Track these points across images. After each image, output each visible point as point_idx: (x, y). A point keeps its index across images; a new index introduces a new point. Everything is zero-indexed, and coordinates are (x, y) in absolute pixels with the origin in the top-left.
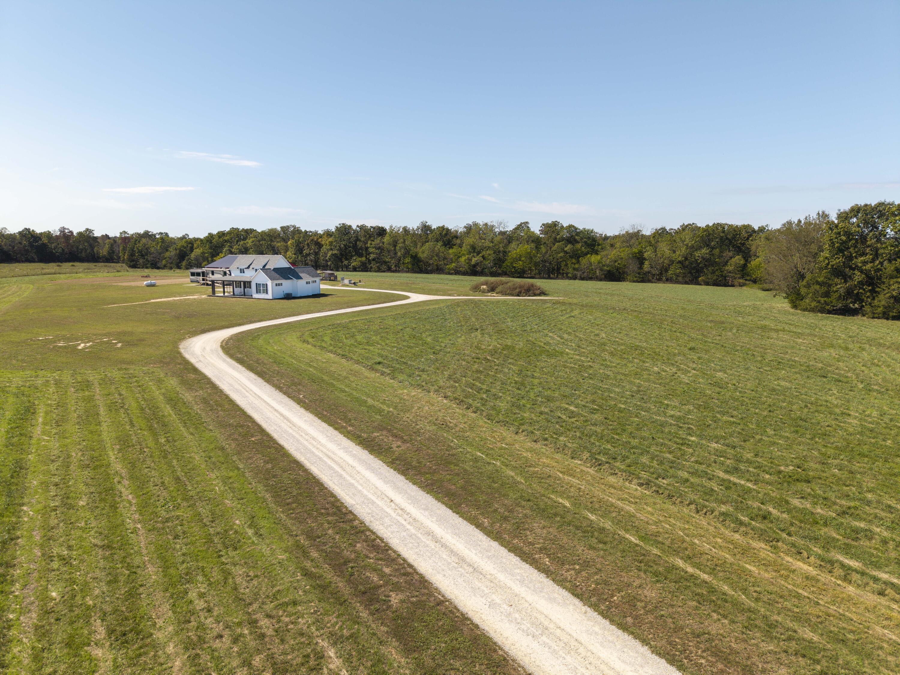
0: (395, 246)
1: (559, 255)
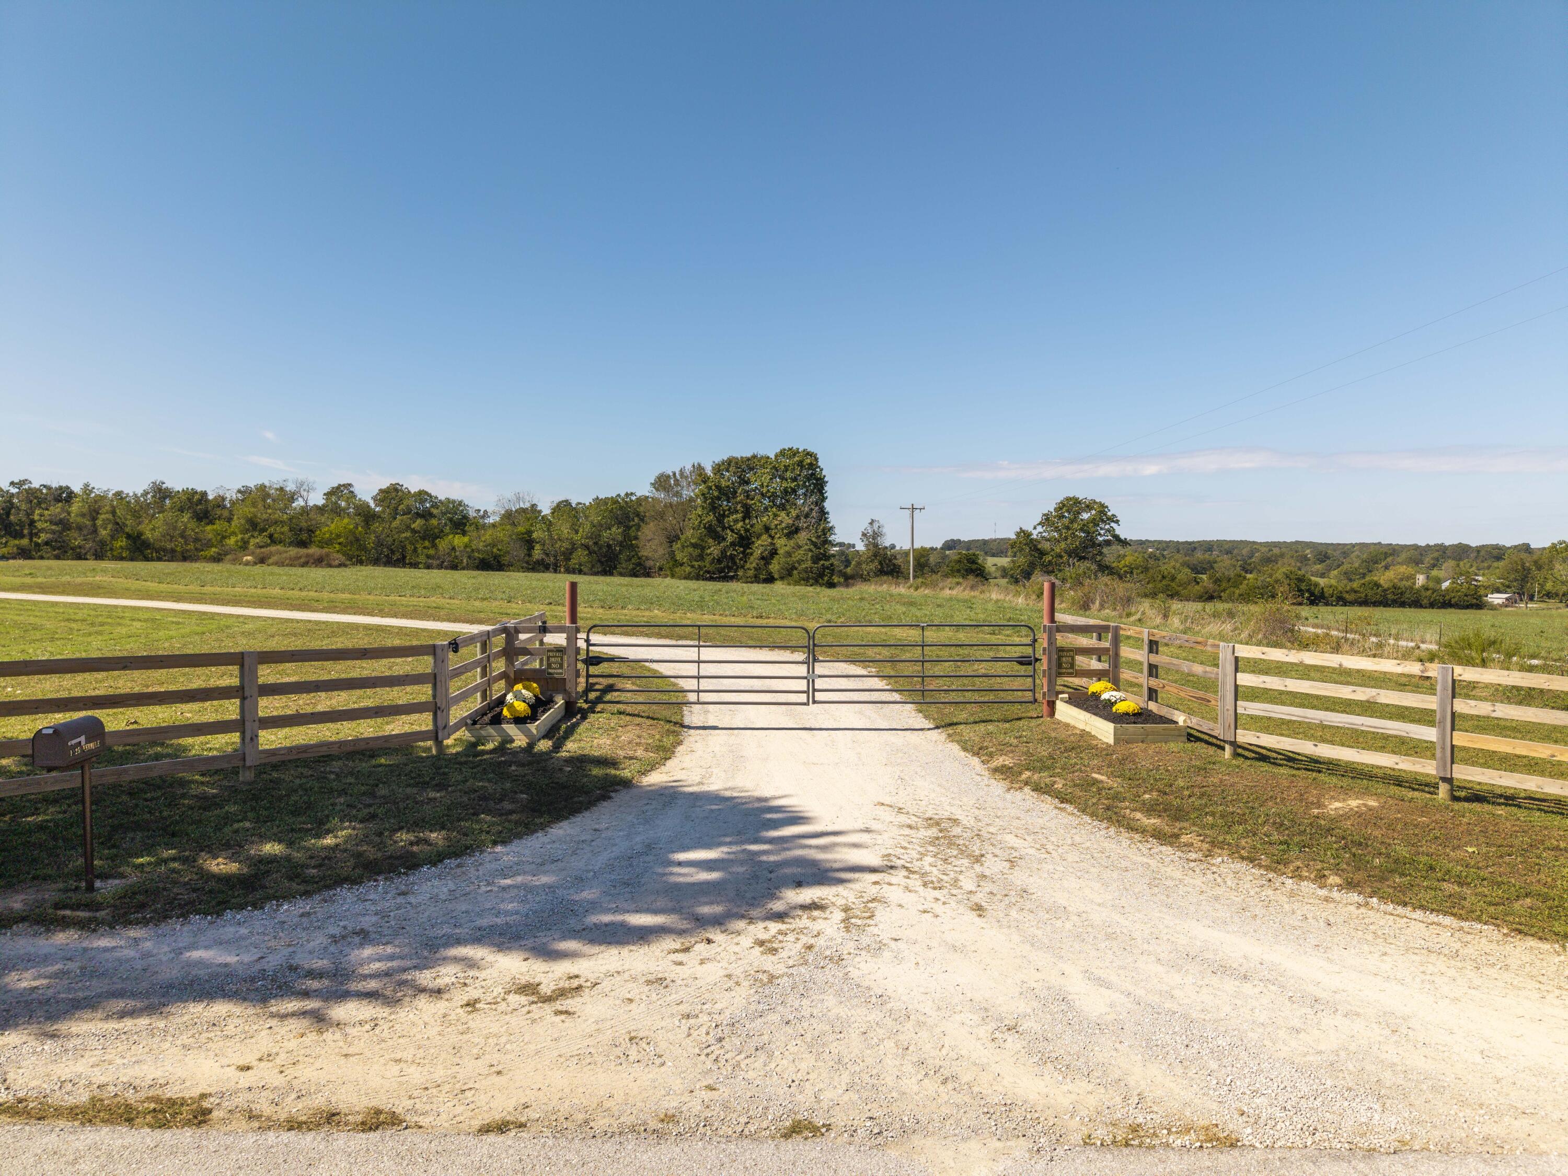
0: (94, 519)
1: (404, 535)
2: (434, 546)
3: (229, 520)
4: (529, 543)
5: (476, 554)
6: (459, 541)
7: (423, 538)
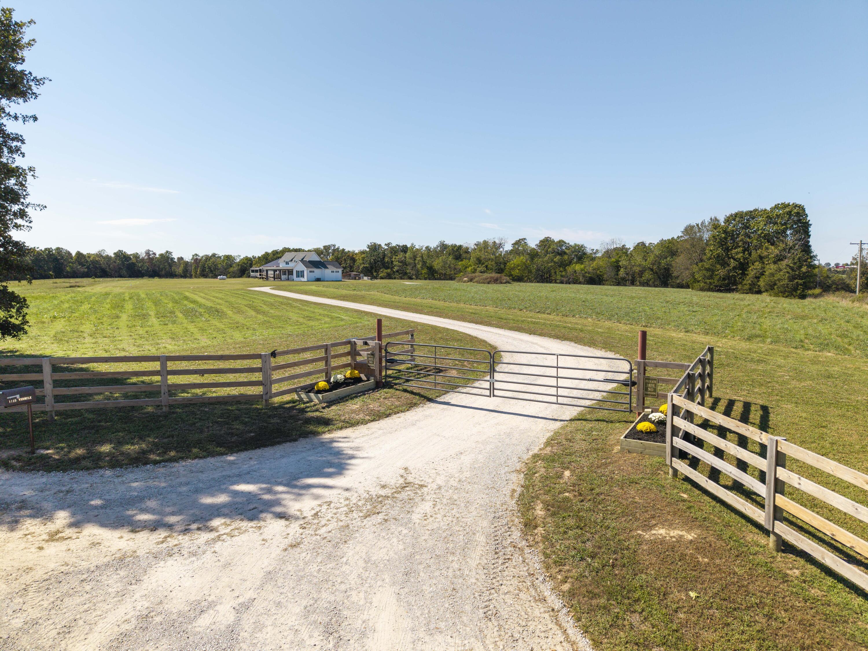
0: (415, 260)
1: (550, 265)
2: (565, 270)
3: (469, 259)
4: (617, 267)
5: (587, 275)
6: (578, 267)
7: (560, 266)
